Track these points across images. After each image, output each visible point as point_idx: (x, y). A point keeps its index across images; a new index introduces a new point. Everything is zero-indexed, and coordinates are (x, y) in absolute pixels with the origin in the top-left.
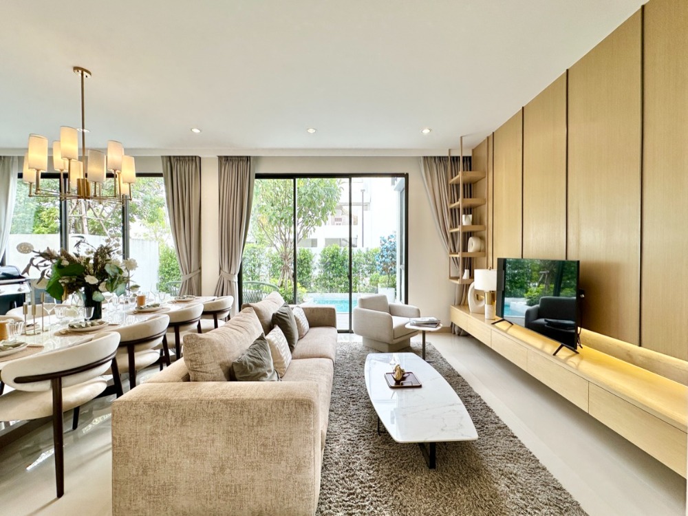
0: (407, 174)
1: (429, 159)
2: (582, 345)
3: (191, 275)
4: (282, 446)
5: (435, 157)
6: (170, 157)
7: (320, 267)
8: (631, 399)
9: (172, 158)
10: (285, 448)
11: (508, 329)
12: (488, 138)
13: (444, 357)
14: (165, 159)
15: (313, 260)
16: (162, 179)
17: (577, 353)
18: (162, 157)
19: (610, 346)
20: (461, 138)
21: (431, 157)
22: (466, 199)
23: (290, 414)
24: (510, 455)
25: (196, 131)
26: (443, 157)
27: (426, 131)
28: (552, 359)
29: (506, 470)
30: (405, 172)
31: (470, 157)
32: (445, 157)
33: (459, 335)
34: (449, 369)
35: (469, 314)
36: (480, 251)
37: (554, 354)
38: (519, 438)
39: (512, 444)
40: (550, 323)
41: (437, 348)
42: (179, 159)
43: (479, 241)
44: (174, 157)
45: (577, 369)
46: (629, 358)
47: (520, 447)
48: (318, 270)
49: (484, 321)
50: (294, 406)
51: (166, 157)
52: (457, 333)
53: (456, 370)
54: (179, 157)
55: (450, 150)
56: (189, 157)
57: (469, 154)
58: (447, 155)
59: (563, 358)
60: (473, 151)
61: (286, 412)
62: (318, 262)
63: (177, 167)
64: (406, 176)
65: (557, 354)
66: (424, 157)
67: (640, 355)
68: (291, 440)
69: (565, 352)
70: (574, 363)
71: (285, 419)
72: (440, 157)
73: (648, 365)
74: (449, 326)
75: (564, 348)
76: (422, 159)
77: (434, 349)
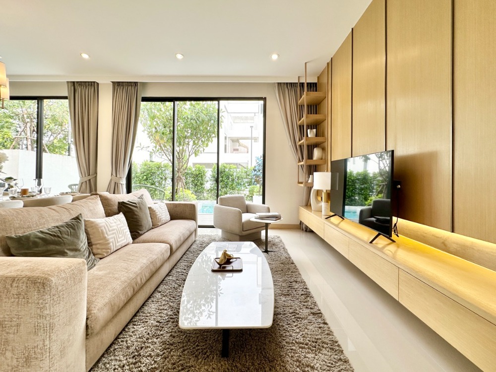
0: (265, 98)
1: (282, 85)
2: (399, 235)
3: (90, 177)
4: (7, 333)
5: (287, 83)
6: (74, 82)
7: (211, 180)
8: (441, 287)
9: (76, 84)
10: (11, 336)
11: (339, 223)
12: (328, 63)
13: (286, 247)
14: (70, 84)
15: (206, 174)
16: (67, 100)
17: (394, 241)
18: (68, 82)
19: (425, 235)
20: (306, 63)
21: (284, 83)
22: (310, 115)
23: (19, 294)
24: (314, 344)
25: (85, 56)
26: (293, 83)
27: (275, 57)
28: (369, 247)
29: (304, 361)
30: (264, 97)
31: (316, 83)
32: (295, 83)
33: (306, 231)
34: (286, 258)
35: (311, 212)
36: (322, 159)
37: (371, 242)
38: (330, 325)
39: (320, 331)
40: (378, 220)
41: (284, 241)
42: (81, 83)
43: (321, 151)
44: (77, 82)
45: (394, 257)
46: (444, 246)
47: (328, 334)
48: (210, 182)
49: (321, 217)
50: (25, 285)
51: (71, 82)
52: (304, 230)
53: (292, 258)
54: (81, 82)
55: (299, 77)
56: (89, 82)
57: (315, 80)
58: (297, 82)
59: (380, 246)
60: (318, 77)
61: (14, 291)
62: (210, 177)
63: (79, 89)
64: (264, 99)
65: (374, 242)
66: (278, 83)
67: (454, 243)
68: (18, 325)
69: (382, 241)
70: (392, 252)
71: (13, 300)
72: (291, 83)
73: (462, 252)
74: (299, 223)
75: (381, 236)
76: (276, 85)
77: (281, 241)
